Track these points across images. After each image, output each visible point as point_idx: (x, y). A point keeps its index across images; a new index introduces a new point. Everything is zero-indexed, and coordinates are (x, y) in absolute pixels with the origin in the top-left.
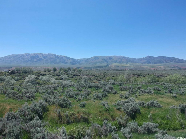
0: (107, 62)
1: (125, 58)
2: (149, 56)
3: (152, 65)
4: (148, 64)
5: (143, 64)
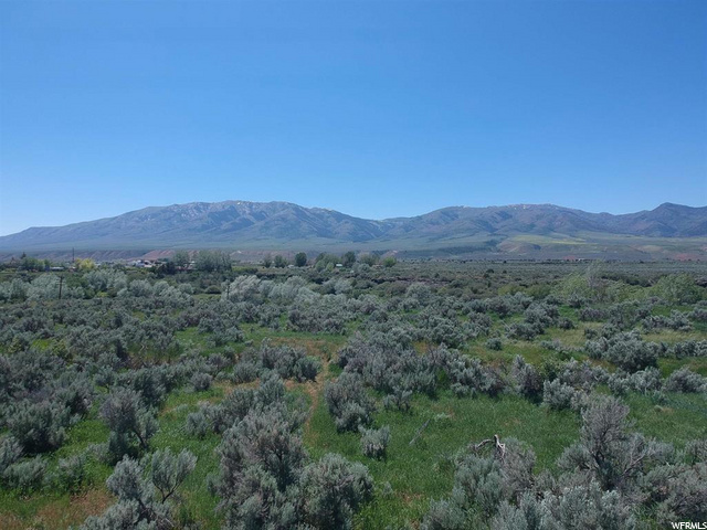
0: (493, 231)
1: (566, 212)
2: (668, 206)
4: (663, 239)
5: (643, 238)
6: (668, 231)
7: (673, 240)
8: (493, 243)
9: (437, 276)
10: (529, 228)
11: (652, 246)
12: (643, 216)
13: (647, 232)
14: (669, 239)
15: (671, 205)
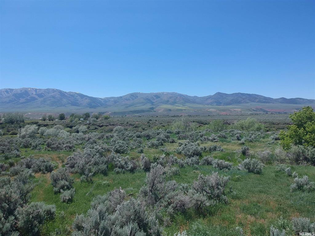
0: (152, 103)
1: (181, 95)
2: (219, 94)
3: (223, 107)
4: (217, 106)
5: (210, 106)
6: (219, 103)
7: (221, 107)
8: (152, 108)
9: (127, 123)
10: (167, 102)
11: (212, 109)
12: (210, 97)
13: (211, 104)
14: (219, 106)
15: (220, 93)
